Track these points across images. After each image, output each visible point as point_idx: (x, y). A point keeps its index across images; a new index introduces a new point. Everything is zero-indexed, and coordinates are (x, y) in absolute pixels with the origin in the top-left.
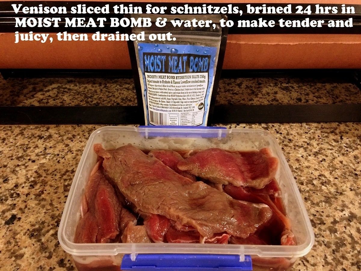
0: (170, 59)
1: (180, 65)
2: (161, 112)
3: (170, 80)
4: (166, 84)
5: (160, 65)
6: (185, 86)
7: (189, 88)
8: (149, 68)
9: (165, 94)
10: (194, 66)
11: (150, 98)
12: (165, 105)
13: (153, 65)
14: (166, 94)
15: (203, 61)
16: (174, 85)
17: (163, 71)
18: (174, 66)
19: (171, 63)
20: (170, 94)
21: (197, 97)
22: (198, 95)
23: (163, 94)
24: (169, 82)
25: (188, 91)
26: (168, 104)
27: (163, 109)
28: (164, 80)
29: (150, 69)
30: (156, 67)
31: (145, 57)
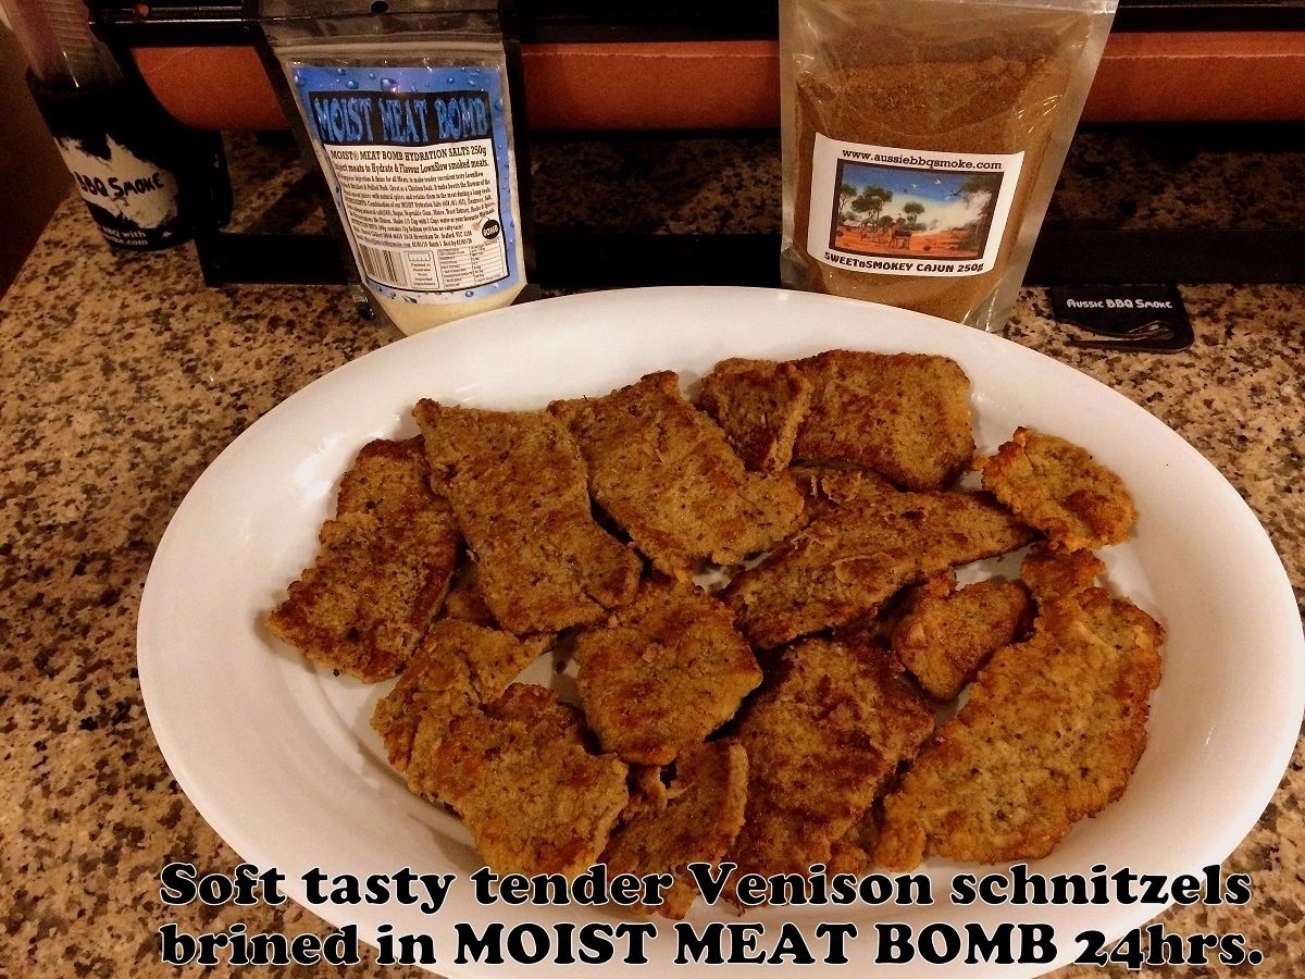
0: (381, 106)
1: (410, 123)
2: (388, 249)
3: (392, 163)
4: (382, 175)
5: (359, 122)
6: (433, 179)
7: (445, 183)
8: (331, 134)
9: (387, 201)
10: (450, 124)
11: (352, 211)
12: (392, 229)
13: (339, 123)
14: (389, 201)
15: (471, 108)
16: (403, 175)
17: (371, 138)
18: (394, 125)
19: (386, 118)
20: (399, 201)
21: (471, 205)
22: (475, 201)
23: (381, 201)
24: (389, 169)
25: (446, 192)
26: (399, 226)
27: (389, 240)
28: (377, 163)
29: (334, 135)
30: (348, 130)
31: (317, 105)
